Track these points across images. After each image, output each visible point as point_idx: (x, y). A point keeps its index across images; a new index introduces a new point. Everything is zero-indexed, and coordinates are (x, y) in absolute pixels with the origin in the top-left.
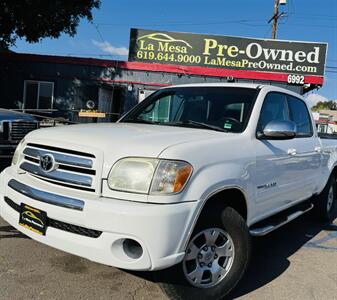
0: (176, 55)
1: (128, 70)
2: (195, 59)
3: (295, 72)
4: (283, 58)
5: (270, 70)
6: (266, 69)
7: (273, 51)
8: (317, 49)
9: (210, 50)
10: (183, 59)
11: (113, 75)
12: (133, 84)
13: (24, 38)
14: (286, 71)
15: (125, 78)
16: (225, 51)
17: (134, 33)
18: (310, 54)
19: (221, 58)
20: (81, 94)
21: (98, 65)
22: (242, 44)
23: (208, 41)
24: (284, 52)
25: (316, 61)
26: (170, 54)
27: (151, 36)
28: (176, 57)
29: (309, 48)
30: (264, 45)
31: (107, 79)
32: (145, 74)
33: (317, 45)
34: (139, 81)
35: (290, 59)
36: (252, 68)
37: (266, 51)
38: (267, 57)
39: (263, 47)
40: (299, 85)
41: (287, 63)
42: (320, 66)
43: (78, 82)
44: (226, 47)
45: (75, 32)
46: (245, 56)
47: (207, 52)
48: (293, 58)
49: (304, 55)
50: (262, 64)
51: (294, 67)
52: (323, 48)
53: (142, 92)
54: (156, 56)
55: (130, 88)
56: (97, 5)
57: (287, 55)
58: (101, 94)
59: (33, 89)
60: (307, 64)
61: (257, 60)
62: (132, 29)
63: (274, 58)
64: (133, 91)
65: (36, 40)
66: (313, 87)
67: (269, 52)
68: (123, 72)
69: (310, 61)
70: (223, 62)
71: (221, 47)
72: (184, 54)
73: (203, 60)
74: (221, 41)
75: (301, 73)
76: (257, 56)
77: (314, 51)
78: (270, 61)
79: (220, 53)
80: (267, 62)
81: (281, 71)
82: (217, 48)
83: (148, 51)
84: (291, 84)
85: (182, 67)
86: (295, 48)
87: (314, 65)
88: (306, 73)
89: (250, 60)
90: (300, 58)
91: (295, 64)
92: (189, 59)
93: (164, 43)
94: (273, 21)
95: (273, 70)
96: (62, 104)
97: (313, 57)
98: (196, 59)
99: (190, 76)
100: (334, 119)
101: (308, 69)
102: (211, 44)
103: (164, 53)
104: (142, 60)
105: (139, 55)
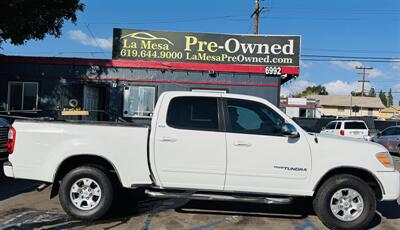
0: (158, 52)
1: (112, 67)
2: (177, 55)
3: (273, 64)
4: (260, 52)
5: (248, 63)
6: (244, 62)
7: (250, 46)
8: (292, 41)
9: (191, 47)
10: (165, 55)
11: (99, 73)
12: (118, 81)
13: (10, 40)
14: (264, 63)
15: (110, 76)
16: (205, 47)
17: (117, 33)
18: (285, 47)
19: (202, 53)
20: (67, 92)
21: (83, 64)
22: (221, 39)
23: (188, 38)
24: (260, 46)
25: (291, 52)
26: (152, 51)
27: (133, 35)
28: (158, 54)
29: (284, 41)
30: (241, 40)
31: (93, 77)
32: (129, 70)
33: (291, 38)
34: (123, 77)
35: (267, 52)
36: (231, 62)
37: (243, 45)
38: (245, 51)
39: (241, 42)
40: (276, 75)
41: (264, 56)
42: (296, 58)
43: (64, 81)
44: (206, 43)
45: (59, 33)
46: (224, 51)
47: (188, 49)
48: (270, 51)
49: (279, 47)
50: (241, 58)
51: (271, 59)
52: (296, 40)
53: (127, 88)
54: (139, 54)
55: (115, 85)
56: (81, 8)
57: (264, 48)
58: (86, 91)
59: (17, 90)
60: (282, 56)
61: (236, 55)
62: (115, 29)
63: (251, 51)
64: (118, 88)
65: (21, 43)
66: (290, 77)
67: (246, 46)
68: (109, 70)
69: (285, 52)
70: (204, 57)
71: (201, 43)
72: (166, 51)
73: (185, 56)
74: (201, 37)
75: (277, 64)
76: (236, 50)
77: (289, 43)
78: (248, 54)
79: (201, 49)
80: (245, 55)
81: (258, 63)
82: (198, 44)
83: (132, 50)
84: (269, 75)
85: (165, 63)
86: (270, 41)
87: (289, 56)
88: (282, 64)
89: (229, 54)
90: (276, 51)
91: (272, 56)
92: (171, 55)
93: (146, 41)
94: (255, 16)
95: (251, 63)
96: (48, 103)
97: (288, 49)
99: (173, 71)
100: (321, 103)
101: (284, 60)
102: (192, 41)
103: (147, 50)
104: (126, 58)
105: (123, 53)
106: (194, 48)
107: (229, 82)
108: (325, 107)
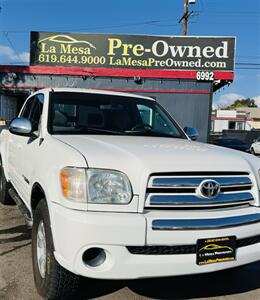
0: (79, 57)
1: (31, 74)
2: (99, 60)
3: (204, 68)
4: (191, 55)
5: (177, 67)
6: (173, 67)
7: (179, 48)
8: (225, 43)
9: (115, 50)
10: (87, 60)
11: (16, 80)
14: (194, 68)
15: (29, 83)
16: (130, 51)
17: (35, 36)
18: (218, 49)
19: (127, 57)
22: (147, 41)
23: (112, 41)
24: (191, 49)
25: (225, 56)
27: (52, 39)
28: (79, 59)
29: (217, 43)
30: (170, 42)
31: (10, 85)
33: (225, 39)
34: (41, 85)
35: (198, 55)
36: (159, 67)
37: (172, 48)
38: (174, 55)
39: (169, 44)
40: (209, 81)
41: (196, 60)
42: (230, 61)
44: (131, 46)
46: (151, 55)
47: (111, 52)
48: (201, 54)
49: (212, 50)
50: (169, 62)
51: (202, 63)
52: (231, 42)
54: (58, 59)
57: (195, 51)
60: (215, 59)
61: (164, 58)
62: (32, 32)
63: (181, 55)
66: (223, 83)
67: (176, 49)
68: (26, 77)
69: (218, 56)
70: (129, 62)
71: (126, 46)
72: (87, 56)
73: (108, 61)
74: (126, 39)
75: (210, 69)
76: (163, 54)
77: (222, 45)
78: (177, 58)
79: (125, 53)
80: (174, 59)
81: (189, 68)
82: (122, 47)
83: (50, 54)
84: (200, 81)
85: (86, 69)
86: (202, 43)
87: (223, 60)
88: (216, 68)
89: (157, 58)
90: (208, 54)
91: (204, 59)
92: (93, 60)
93: (66, 45)
94: (183, 21)
95: (181, 67)
97: (221, 52)
98: (101, 60)
99: (95, 78)
100: (251, 116)
101: (217, 64)
102: (115, 43)
103: (67, 55)
104: (44, 63)
105: (41, 58)
106: (119, 52)
107: (157, 89)
108: (255, 120)
